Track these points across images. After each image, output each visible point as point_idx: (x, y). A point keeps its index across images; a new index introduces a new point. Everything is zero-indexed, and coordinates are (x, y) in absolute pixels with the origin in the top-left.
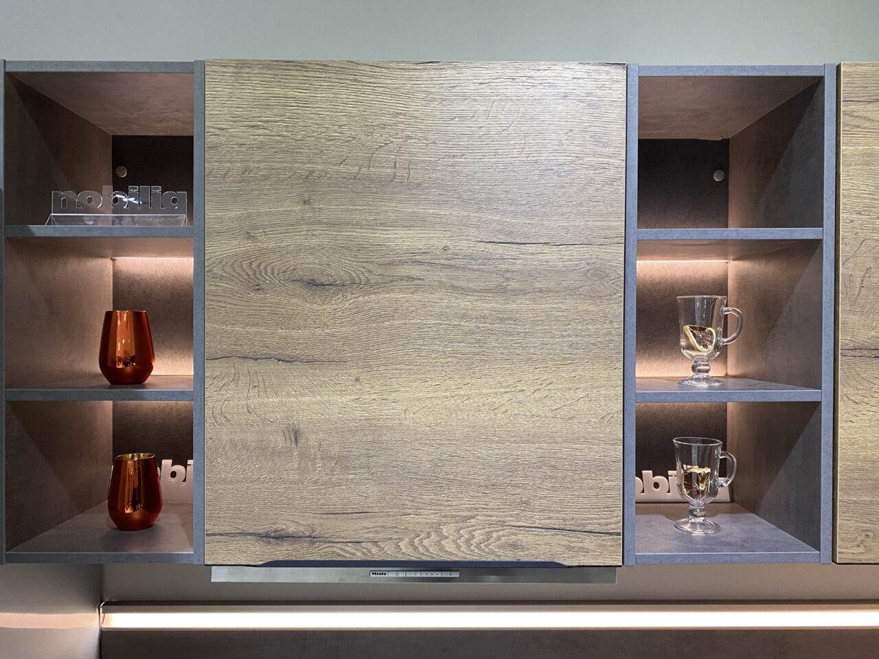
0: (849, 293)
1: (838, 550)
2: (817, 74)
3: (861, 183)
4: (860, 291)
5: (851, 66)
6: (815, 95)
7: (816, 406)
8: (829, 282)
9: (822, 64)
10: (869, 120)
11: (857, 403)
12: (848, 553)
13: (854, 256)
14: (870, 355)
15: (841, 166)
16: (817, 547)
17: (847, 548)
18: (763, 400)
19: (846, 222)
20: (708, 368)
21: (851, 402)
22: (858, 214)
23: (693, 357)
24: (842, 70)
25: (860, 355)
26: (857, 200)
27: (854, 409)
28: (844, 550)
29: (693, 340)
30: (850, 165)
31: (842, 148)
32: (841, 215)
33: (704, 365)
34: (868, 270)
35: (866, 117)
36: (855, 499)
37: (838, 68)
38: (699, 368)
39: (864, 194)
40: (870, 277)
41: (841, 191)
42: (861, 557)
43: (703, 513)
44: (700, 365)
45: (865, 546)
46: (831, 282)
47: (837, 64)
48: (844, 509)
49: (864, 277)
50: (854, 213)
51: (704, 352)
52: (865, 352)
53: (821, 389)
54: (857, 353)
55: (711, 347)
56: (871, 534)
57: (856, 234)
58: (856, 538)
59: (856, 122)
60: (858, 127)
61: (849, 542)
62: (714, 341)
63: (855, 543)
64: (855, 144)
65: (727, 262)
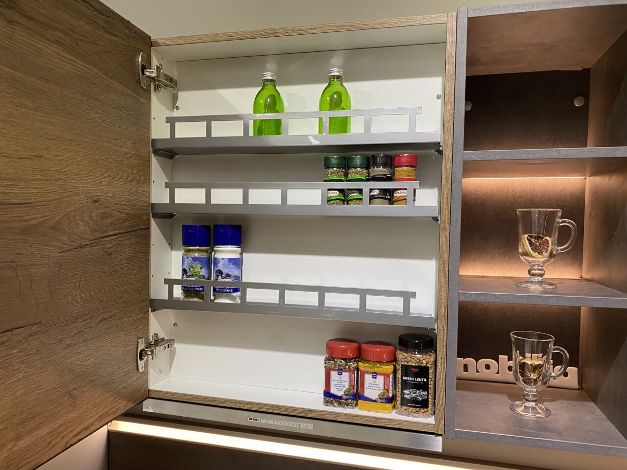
20: (543, 272)
23: (530, 263)
29: (528, 248)
33: (539, 270)
38: (533, 272)
43: (534, 399)
44: (535, 270)
51: (540, 258)
55: (546, 254)
62: (549, 249)
65: (585, 178)
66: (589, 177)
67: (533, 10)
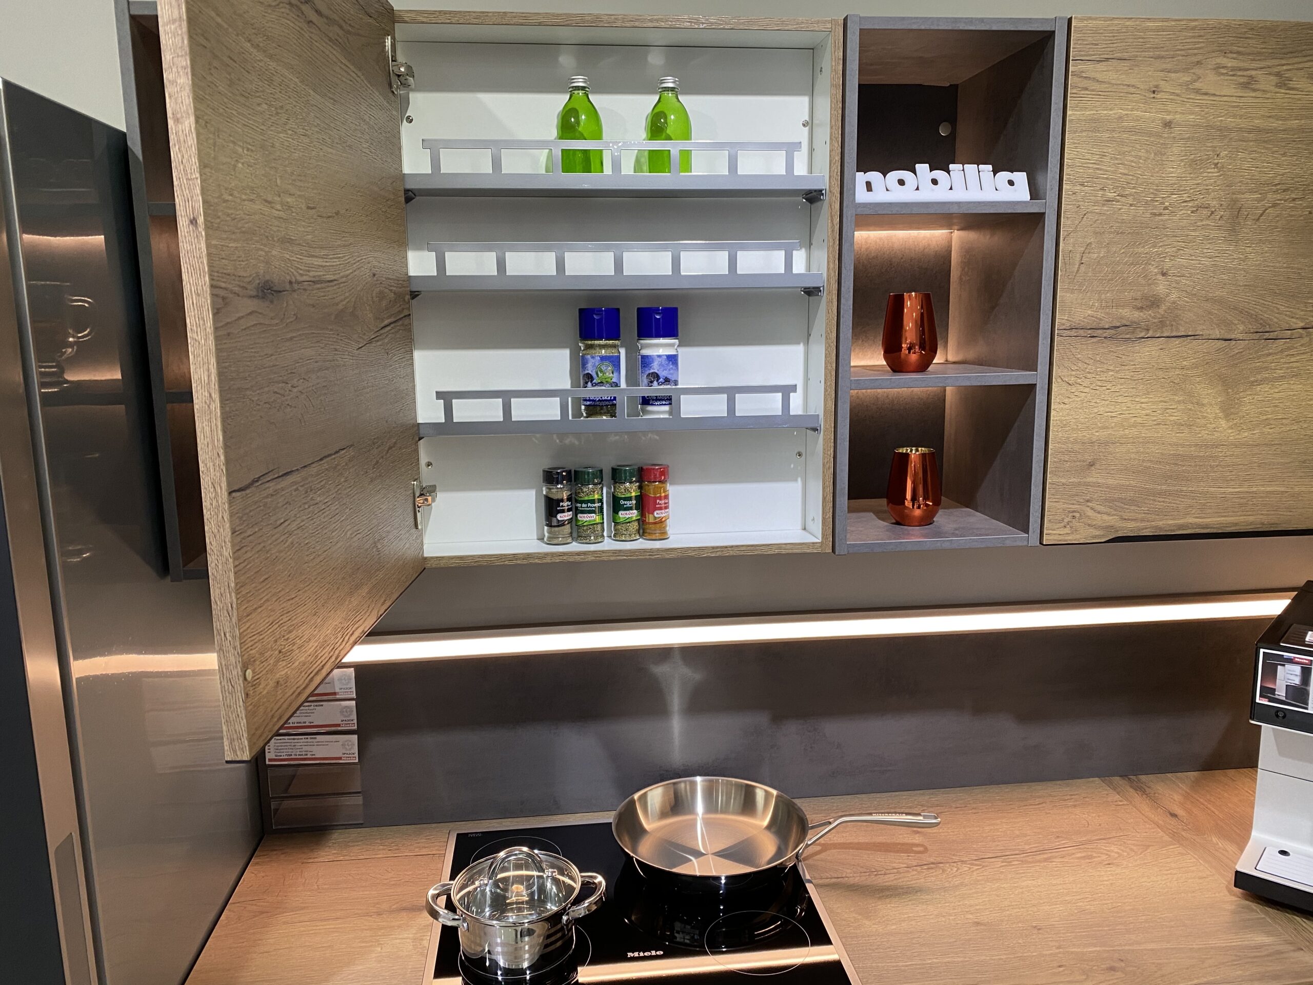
0: (1068, 270)
1: (1045, 532)
2: (1048, 28)
3: (1086, 151)
4: (1079, 268)
5: (1082, 20)
6: (1045, 51)
7: (1032, 387)
8: (1050, 259)
9: (1054, 17)
10: (1098, 81)
11: (1070, 384)
12: (1055, 534)
13: (1075, 231)
14: (1085, 335)
15: (1067, 133)
16: (1027, 531)
17: (1053, 530)
18: (979, 384)
19: (1069, 195)
21: (1064, 384)
22: (1081, 185)
24: (1073, 24)
25: (1075, 335)
26: (1081, 171)
27: (1067, 390)
28: (1051, 532)
30: (1075, 132)
31: (1069, 113)
32: (1064, 187)
34: (1088, 245)
35: (1094, 78)
36: (1063, 481)
37: (1070, 20)
39: (1088, 163)
40: (1089, 253)
41: (1066, 160)
42: (1066, 538)
45: (1071, 527)
46: (1052, 259)
47: (1069, 17)
48: (1053, 491)
49: (1083, 253)
50: (1077, 184)
52: (1081, 332)
53: (1036, 371)
54: (1073, 333)
56: (1077, 515)
57: (1078, 207)
58: (1063, 520)
59: (1085, 83)
60: (1086, 89)
61: (1056, 523)
63: (1062, 525)
64: (1082, 109)
65: (952, 232)
66: (958, 230)
67: (932, 27)
